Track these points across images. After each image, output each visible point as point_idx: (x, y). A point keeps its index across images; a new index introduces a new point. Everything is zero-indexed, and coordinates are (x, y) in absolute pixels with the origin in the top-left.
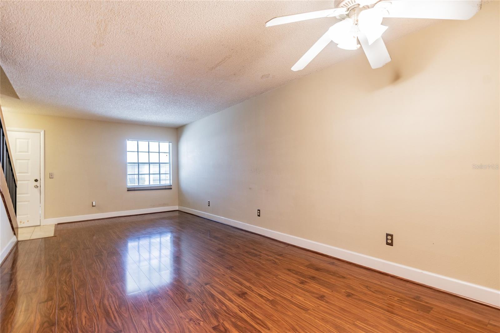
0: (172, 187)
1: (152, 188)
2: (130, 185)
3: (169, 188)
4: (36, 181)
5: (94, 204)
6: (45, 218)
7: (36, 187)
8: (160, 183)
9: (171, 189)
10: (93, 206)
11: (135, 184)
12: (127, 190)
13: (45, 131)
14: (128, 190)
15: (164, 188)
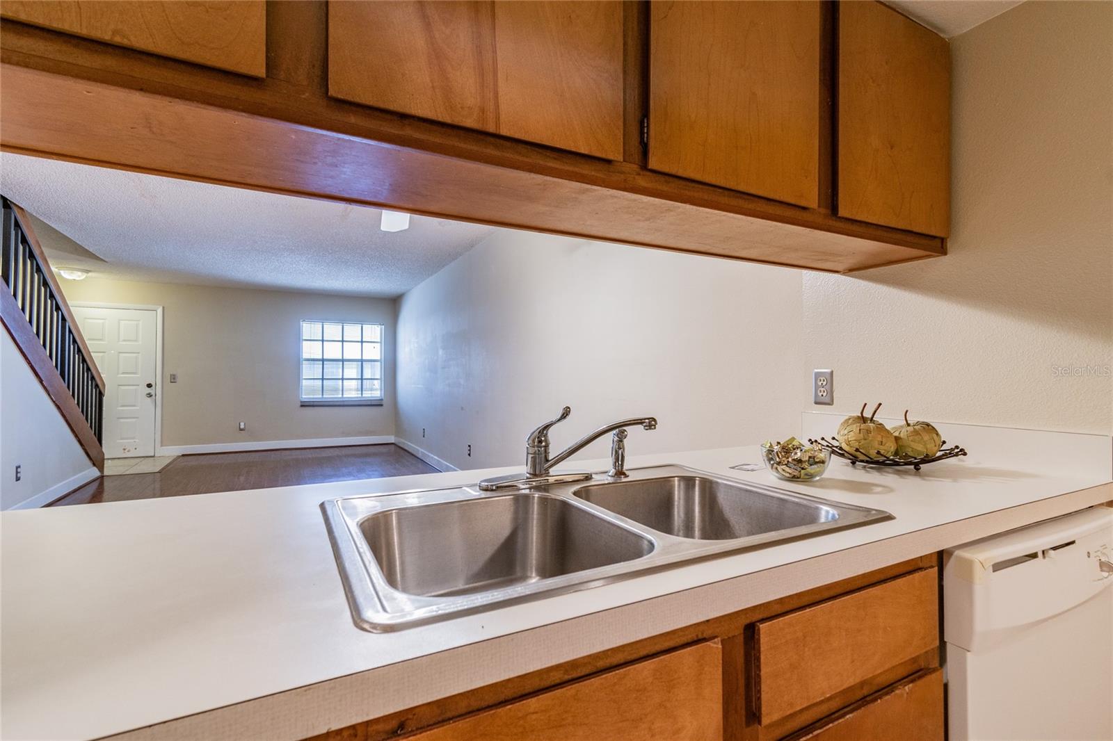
0: (384, 403)
1: (346, 403)
2: (305, 397)
3: (377, 404)
4: (149, 386)
5: (242, 427)
6: (162, 446)
7: (150, 395)
8: (362, 394)
9: (382, 405)
10: (241, 430)
11: (317, 396)
12: (300, 404)
13: (163, 308)
14: (302, 406)
15: (369, 403)
